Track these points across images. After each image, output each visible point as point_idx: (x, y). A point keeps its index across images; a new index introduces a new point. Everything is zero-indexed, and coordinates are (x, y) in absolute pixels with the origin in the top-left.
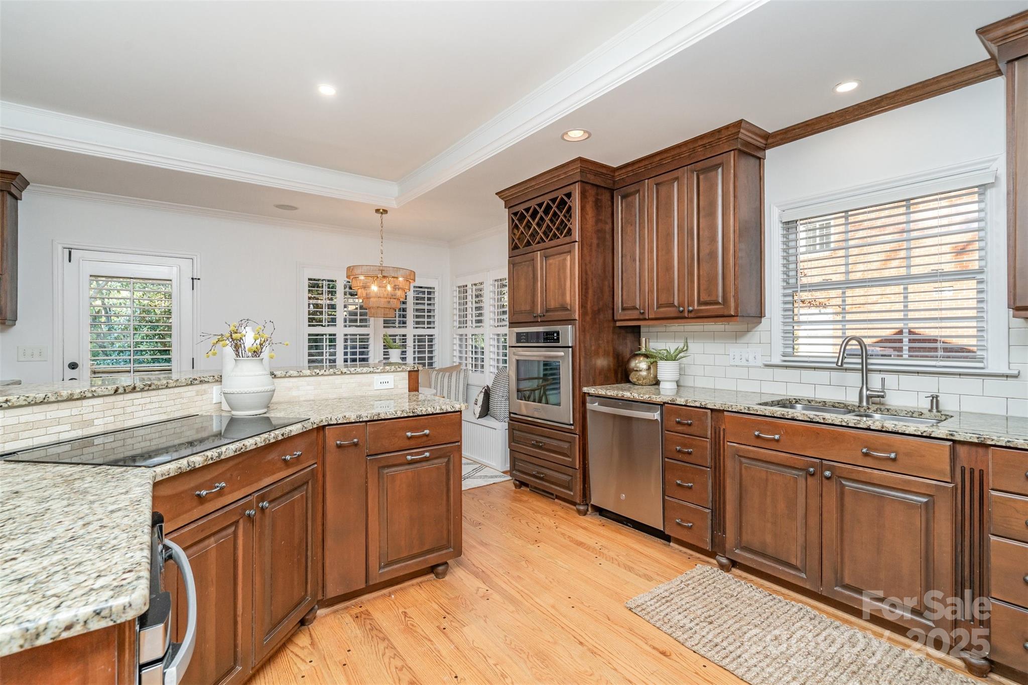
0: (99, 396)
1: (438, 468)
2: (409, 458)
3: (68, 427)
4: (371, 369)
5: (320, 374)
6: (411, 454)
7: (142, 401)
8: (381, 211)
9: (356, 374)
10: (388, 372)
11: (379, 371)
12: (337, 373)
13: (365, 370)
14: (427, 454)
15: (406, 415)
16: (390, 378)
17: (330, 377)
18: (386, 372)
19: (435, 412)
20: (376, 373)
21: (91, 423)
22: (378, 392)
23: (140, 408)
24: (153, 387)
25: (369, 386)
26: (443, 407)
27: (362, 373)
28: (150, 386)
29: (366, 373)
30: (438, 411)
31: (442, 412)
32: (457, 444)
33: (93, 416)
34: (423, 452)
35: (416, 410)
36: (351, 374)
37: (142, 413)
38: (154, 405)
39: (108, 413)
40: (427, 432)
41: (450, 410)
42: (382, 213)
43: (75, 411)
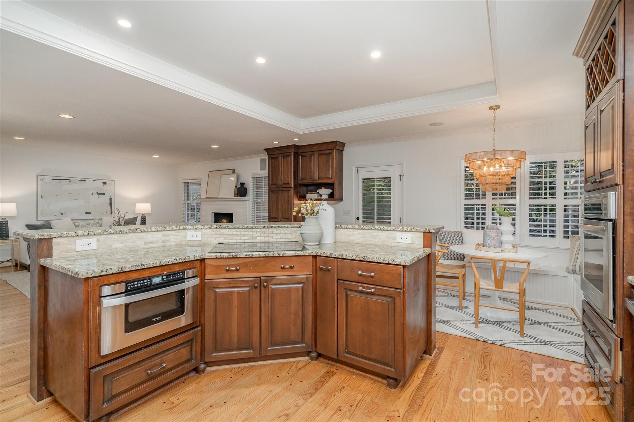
0: (257, 228)
1: (383, 304)
2: (360, 288)
3: (247, 238)
4: (394, 228)
5: (363, 228)
6: (363, 287)
7: (277, 232)
8: (494, 107)
9: (384, 230)
10: (405, 231)
11: (399, 229)
12: (373, 229)
13: (389, 228)
14: (373, 290)
15: (359, 259)
16: (409, 235)
17: (368, 231)
18: (404, 231)
19: (379, 262)
20: (396, 231)
21: (256, 238)
22: (400, 245)
23: (275, 235)
24: (280, 227)
25: (394, 239)
26: (386, 259)
27: (388, 230)
28: (279, 226)
29: (390, 230)
30: (381, 261)
31: (384, 262)
32: (399, 290)
33: (257, 235)
34: (371, 288)
35: (365, 257)
36: (381, 230)
37: (276, 237)
38: (282, 235)
39: (262, 235)
40: (373, 274)
41: (391, 262)
42: (494, 109)
43: (250, 233)
